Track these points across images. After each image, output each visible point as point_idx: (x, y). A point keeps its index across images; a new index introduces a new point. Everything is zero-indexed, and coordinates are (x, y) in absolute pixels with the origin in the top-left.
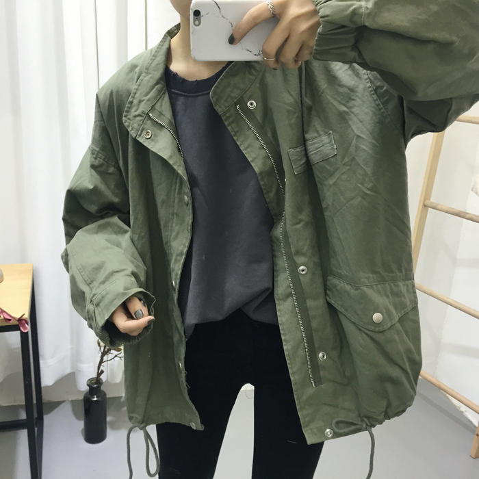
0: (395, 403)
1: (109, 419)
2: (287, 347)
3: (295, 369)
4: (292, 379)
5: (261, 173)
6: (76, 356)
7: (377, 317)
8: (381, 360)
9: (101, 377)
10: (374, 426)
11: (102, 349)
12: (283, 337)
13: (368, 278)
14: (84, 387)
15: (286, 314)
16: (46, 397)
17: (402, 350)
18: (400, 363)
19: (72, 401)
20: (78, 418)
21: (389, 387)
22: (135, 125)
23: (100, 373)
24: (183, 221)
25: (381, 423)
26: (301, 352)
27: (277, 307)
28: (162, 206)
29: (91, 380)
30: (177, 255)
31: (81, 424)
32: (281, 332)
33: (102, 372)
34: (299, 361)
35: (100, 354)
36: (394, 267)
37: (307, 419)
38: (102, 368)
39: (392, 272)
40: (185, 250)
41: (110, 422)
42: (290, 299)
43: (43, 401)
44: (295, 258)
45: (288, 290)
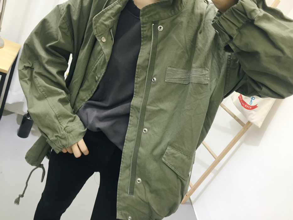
1: (32, 129)
15: (127, 148)
16: (6, 108)
19: (18, 114)
20: (19, 124)
31: (18, 127)
43: (4, 109)
44: (145, 123)
45: (134, 137)
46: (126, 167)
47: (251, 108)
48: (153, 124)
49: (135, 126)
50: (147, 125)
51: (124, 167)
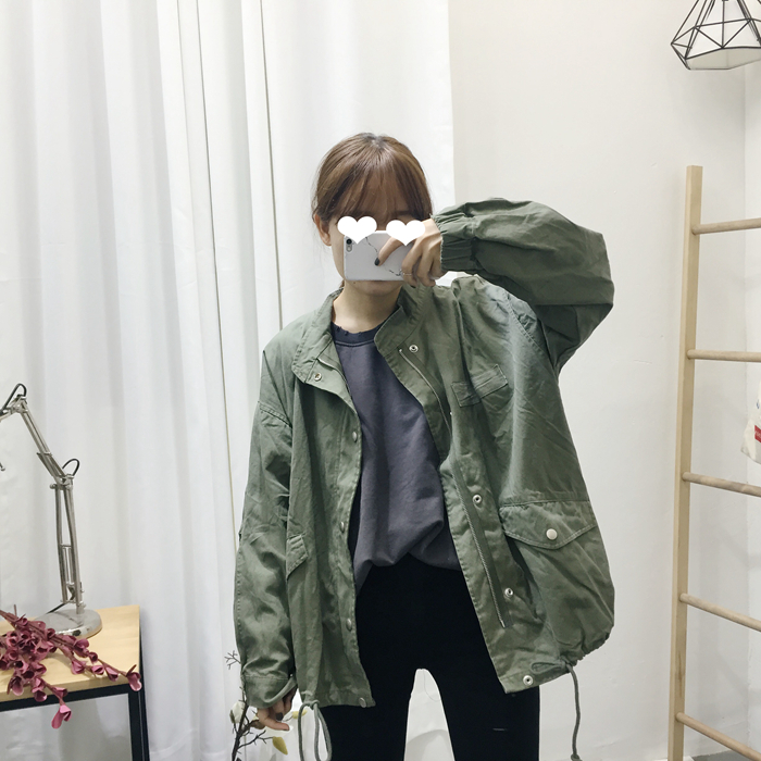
0: (589, 630)
2: (469, 583)
3: (481, 606)
4: (479, 617)
5: (427, 406)
6: (201, 743)
7: (551, 534)
8: (565, 581)
10: (575, 664)
11: (238, 725)
12: (464, 573)
13: (536, 496)
15: (464, 546)
17: (586, 571)
18: (586, 583)
21: (580, 613)
22: (305, 371)
24: (350, 460)
25: (581, 659)
26: (485, 587)
27: (455, 542)
28: (327, 447)
30: (347, 493)
32: (462, 567)
34: (484, 597)
35: (235, 735)
36: (563, 485)
37: (502, 665)
38: (238, 756)
39: (562, 490)
40: (355, 486)
42: (467, 532)
44: (470, 488)
45: (465, 521)
46: (479, 583)
48: (482, 482)
49: (456, 502)
50: (474, 488)
51: (476, 583)
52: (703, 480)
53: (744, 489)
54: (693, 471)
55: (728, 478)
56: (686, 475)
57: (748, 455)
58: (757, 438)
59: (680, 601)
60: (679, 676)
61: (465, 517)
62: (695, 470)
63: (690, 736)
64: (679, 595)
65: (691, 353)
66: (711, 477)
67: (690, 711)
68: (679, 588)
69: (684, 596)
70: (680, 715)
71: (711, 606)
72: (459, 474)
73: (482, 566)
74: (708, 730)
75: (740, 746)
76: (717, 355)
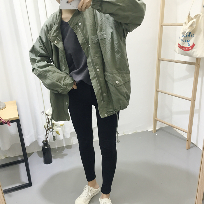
1: (52, 155)
2: (95, 92)
3: (98, 98)
6: (37, 133)
8: (118, 94)
9: (47, 139)
11: (46, 129)
12: (94, 89)
14: (41, 144)
15: (94, 83)
16: (28, 151)
17: (124, 92)
18: (124, 95)
19: (37, 152)
20: (41, 157)
23: (47, 138)
26: (99, 93)
27: (91, 81)
29: (44, 141)
31: (42, 159)
33: (47, 137)
34: (99, 95)
35: (46, 131)
38: (47, 136)
39: (122, 71)
41: (53, 156)
42: (95, 79)
43: (27, 153)
44: (96, 67)
45: (95, 76)
46: (98, 92)
47: (191, 48)
48: (99, 65)
49: (92, 71)
50: (97, 67)
51: (97, 92)
52: (164, 60)
53: (174, 61)
54: (161, 58)
55: (170, 59)
56: (160, 58)
57: (176, 52)
58: (179, 47)
59: (157, 91)
60: (156, 109)
61: (94, 75)
62: (162, 57)
63: (158, 123)
64: (157, 90)
65: (162, 24)
66: (166, 58)
67: (158, 117)
68: (157, 88)
69: (158, 90)
70: (156, 119)
71: (164, 92)
72: (93, 63)
73: (99, 88)
74: (163, 121)
75: (170, 125)
76: (169, 25)
